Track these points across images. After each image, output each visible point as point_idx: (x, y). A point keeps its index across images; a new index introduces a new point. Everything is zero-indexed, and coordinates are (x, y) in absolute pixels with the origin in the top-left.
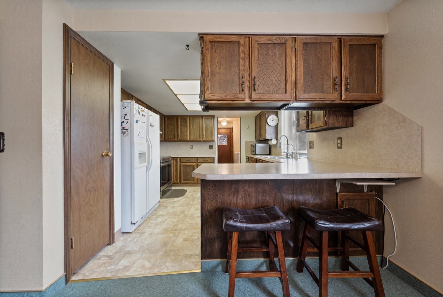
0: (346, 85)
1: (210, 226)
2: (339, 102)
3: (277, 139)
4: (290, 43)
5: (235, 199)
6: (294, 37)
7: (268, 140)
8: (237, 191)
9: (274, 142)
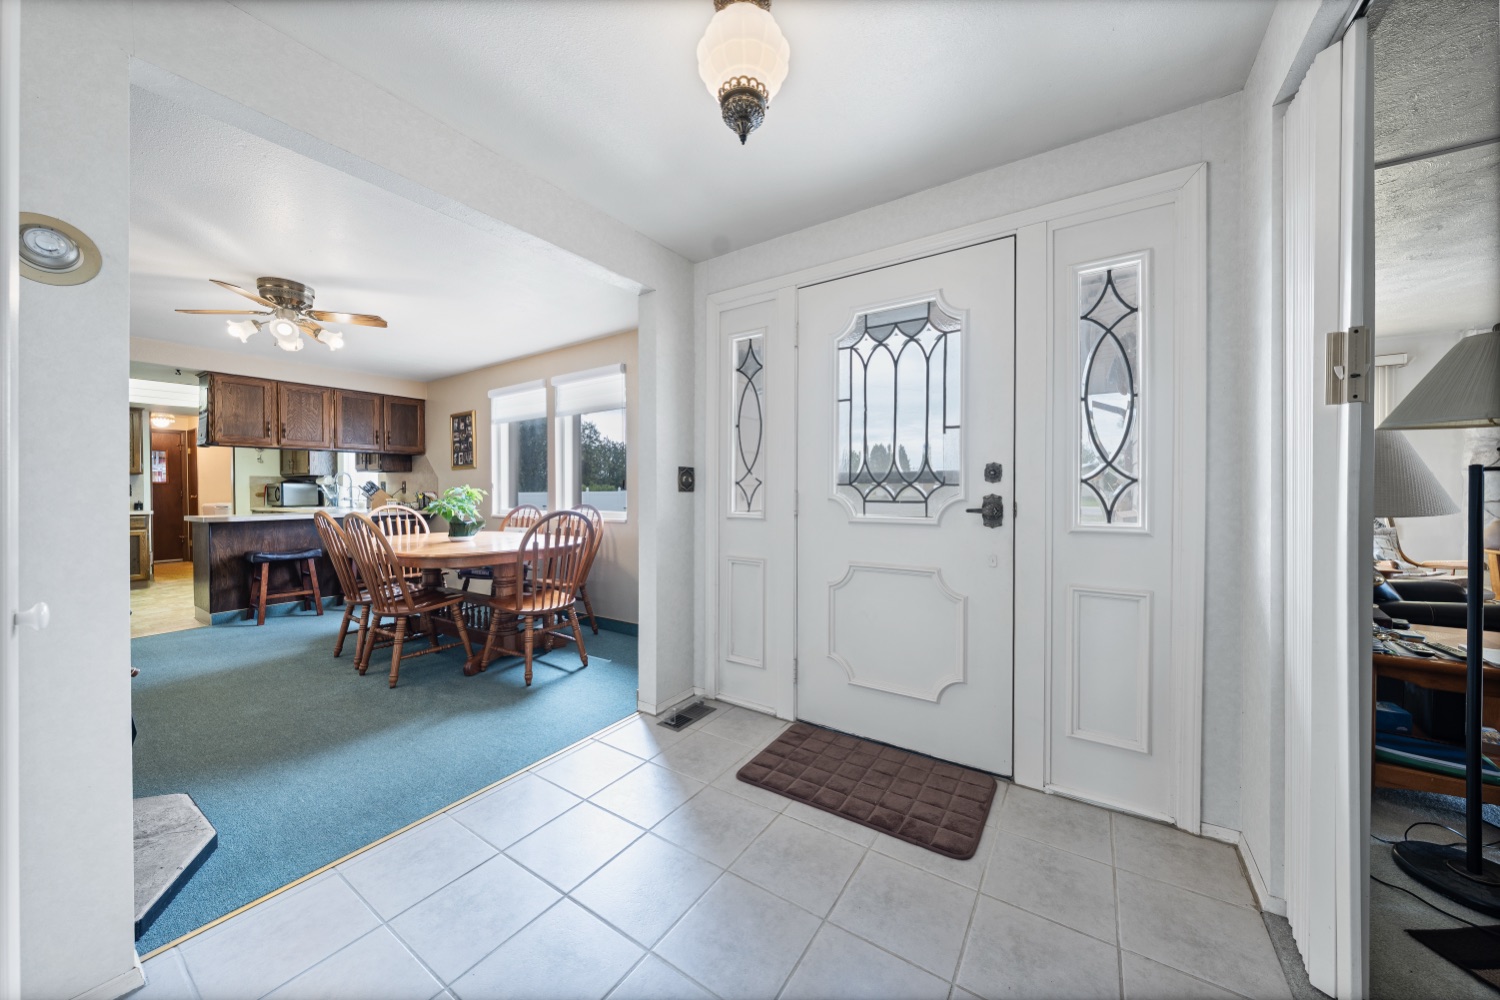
0: (389, 438)
1: (224, 576)
2: (382, 451)
3: (333, 476)
4: (326, 396)
5: (259, 546)
6: (334, 390)
7: (316, 477)
8: (261, 538)
9: (328, 480)
